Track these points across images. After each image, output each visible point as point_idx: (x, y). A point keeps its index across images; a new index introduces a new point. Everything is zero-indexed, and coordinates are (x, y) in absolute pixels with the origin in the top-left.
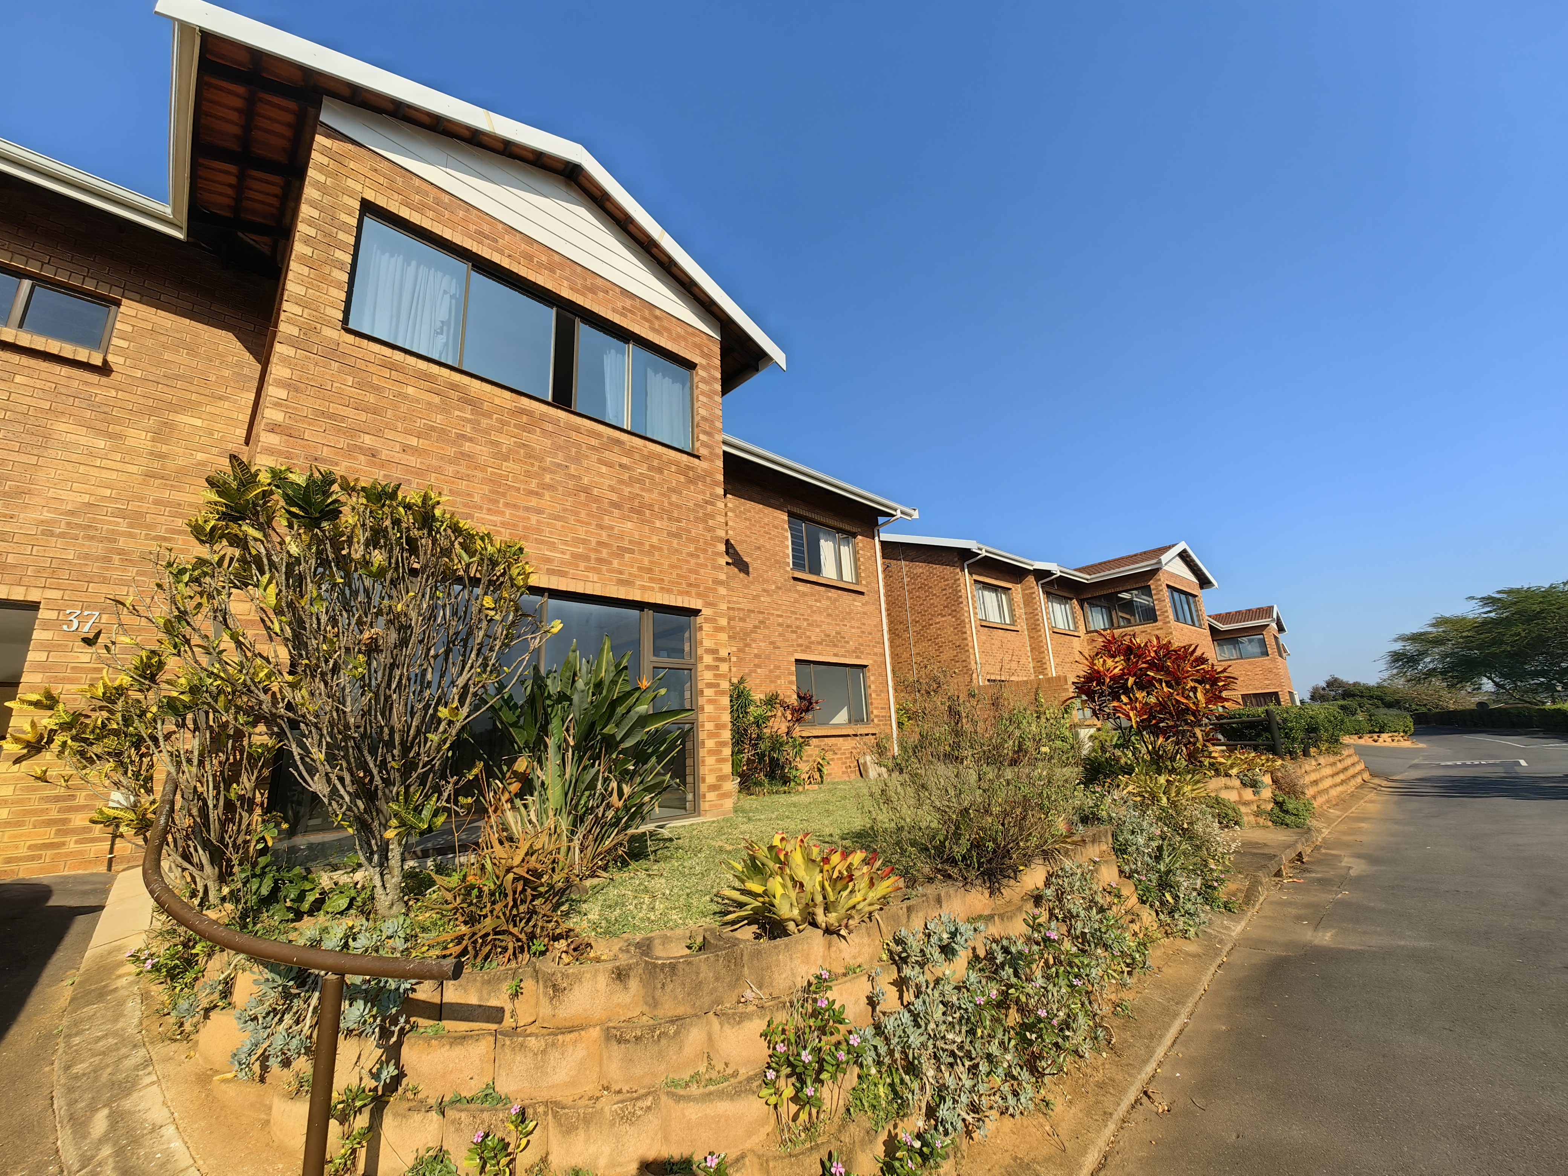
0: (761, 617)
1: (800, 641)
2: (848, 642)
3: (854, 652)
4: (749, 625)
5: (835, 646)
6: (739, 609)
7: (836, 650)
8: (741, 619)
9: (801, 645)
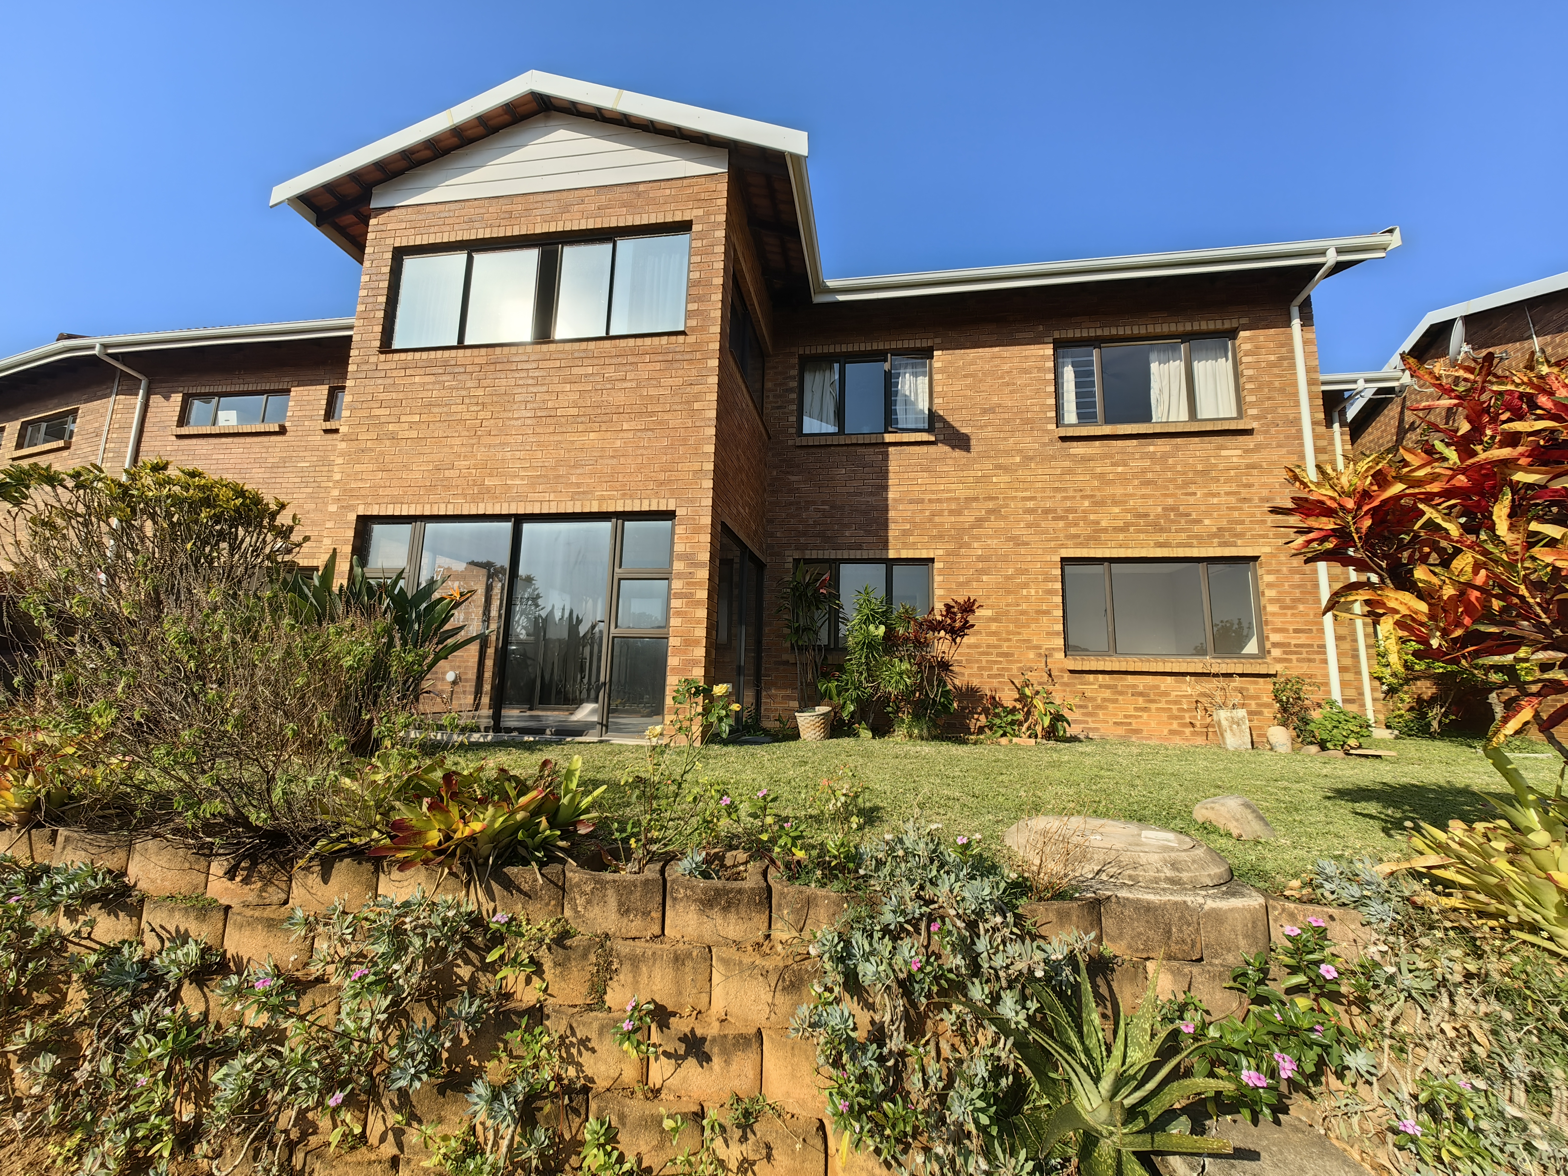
0: (991, 505)
1: (1073, 531)
2: (1198, 521)
3: (1214, 535)
4: (968, 518)
5: (1162, 530)
6: (948, 500)
7: (1162, 538)
8: (952, 512)
9: (1077, 536)
